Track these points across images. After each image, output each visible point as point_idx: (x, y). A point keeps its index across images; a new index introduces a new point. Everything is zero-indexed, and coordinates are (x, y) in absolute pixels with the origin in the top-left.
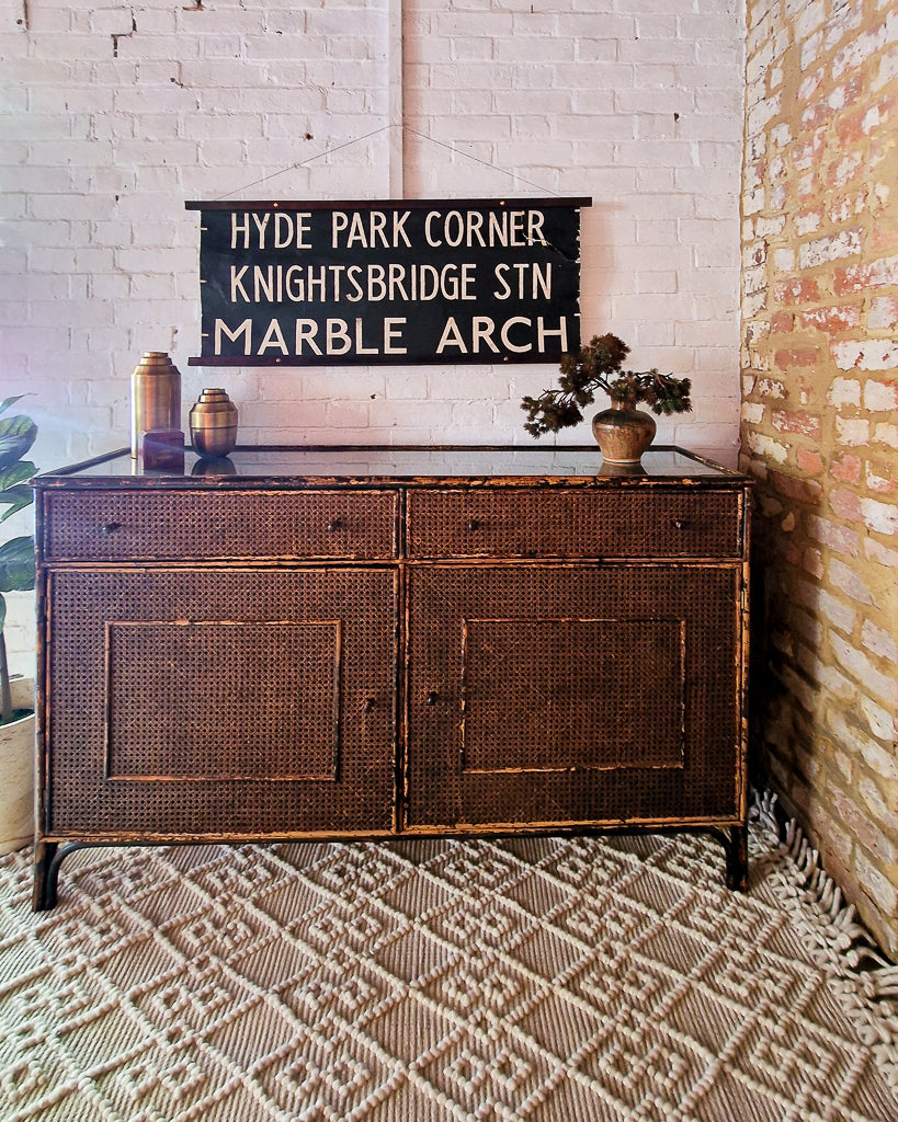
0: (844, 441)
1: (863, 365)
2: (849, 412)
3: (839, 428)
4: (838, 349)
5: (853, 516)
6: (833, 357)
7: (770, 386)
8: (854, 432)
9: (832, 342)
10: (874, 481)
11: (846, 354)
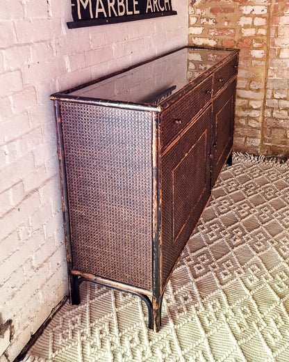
0: (245, 35)
1: (253, 13)
2: (246, 27)
3: (243, 32)
4: (244, 8)
5: (247, 56)
6: (241, 10)
7: (208, 20)
8: (249, 32)
9: (239, 6)
10: (256, 45)
11: (247, 10)
